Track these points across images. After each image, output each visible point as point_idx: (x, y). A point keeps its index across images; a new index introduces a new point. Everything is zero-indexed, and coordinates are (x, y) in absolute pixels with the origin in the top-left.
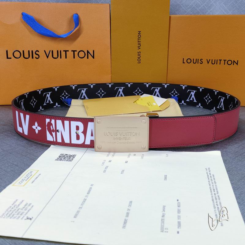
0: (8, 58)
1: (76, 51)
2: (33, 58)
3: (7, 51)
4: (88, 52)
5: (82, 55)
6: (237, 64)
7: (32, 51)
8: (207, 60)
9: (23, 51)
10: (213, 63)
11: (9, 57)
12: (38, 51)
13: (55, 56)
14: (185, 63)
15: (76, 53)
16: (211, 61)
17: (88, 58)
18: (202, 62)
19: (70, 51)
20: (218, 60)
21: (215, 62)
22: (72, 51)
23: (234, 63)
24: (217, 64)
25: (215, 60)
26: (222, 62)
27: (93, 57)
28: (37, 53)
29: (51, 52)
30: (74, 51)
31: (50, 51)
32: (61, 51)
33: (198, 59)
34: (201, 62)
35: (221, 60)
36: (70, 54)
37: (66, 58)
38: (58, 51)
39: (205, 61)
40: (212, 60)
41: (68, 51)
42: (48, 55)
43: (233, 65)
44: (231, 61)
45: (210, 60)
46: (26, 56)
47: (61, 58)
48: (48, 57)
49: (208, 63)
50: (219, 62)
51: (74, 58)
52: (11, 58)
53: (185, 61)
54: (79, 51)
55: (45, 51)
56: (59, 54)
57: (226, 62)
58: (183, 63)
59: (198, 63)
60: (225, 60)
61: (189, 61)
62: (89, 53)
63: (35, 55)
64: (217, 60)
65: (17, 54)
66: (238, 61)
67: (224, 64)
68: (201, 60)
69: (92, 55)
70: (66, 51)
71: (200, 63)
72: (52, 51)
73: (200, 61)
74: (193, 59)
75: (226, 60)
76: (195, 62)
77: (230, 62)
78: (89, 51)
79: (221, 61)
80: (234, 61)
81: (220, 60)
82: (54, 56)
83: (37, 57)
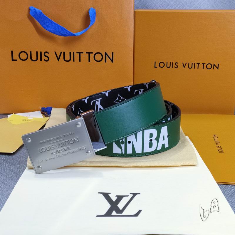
0: (13, 60)
1: (92, 53)
2: (41, 60)
3: (12, 52)
4: (106, 54)
6: (218, 68)
7: (41, 53)
8: (183, 63)
9: (31, 52)
10: (190, 67)
12: (47, 52)
13: (67, 58)
14: (157, 67)
15: (92, 56)
16: (187, 65)
17: (106, 62)
18: (177, 66)
19: (85, 53)
21: (192, 66)
22: (87, 53)
23: (215, 66)
24: (194, 68)
25: (192, 64)
26: (201, 66)
27: (112, 61)
28: (46, 54)
29: (62, 53)
30: (89, 53)
32: (74, 53)
33: (173, 63)
34: (176, 67)
35: (200, 64)
36: (85, 56)
37: (80, 61)
38: (70, 53)
39: (180, 65)
40: (189, 63)
41: (82, 53)
42: (58, 57)
43: (213, 69)
44: (211, 65)
45: (186, 63)
46: (34, 58)
47: (74, 61)
48: (58, 60)
49: (184, 67)
50: (196, 65)
51: (89, 61)
52: (16, 60)
53: (157, 65)
54: (95, 53)
55: (55, 52)
56: (72, 56)
57: (205, 65)
58: (155, 67)
59: (172, 67)
60: (204, 64)
61: (162, 65)
62: (107, 56)
64: (195, 63)
65: (23, 56)
66: (218, 64)
67: (203, 69)
68: (176, 64)
69: (111, 58)
70: (80, 53)
71: (175, 67)
72: (64, 53)
73: (174, 65)
74: (167, 63)
76: (168, 66)
77: (209, 66)
78: (108, 53)
80: (214, 65)
81: (198, 64)
82: (66, 59)
83: (47, 59)
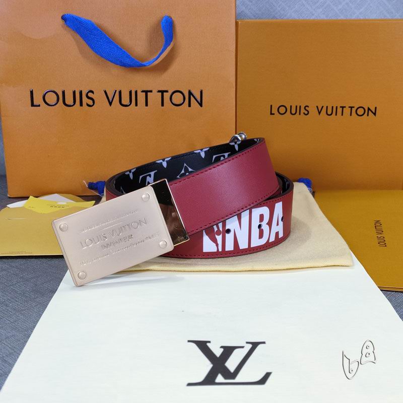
0: (33, 105)
1: (167, 91)
2: (81, 104)
3: (32, 92)
4: (190, 93)
5: (178, 98)
6: (375, 114)
7: (81, 93)
8: (317, 107)
9: (63, 93)
10: (329, 112)
11: (35, 103)
12: (92, 92)
13: (126, 100)
14: (274, 114)
15: (167, 96)
16: (324, 110)
17: (190, 106)
18: (308, 112)
19: (155, 91)
20: (339, 108)
21: (332, 112)
22: (159, 91)
23: (370, 111)
24: (336, 115)
25: (333, 107)
26: (347, 111)
27: (201, 105)
28: (90, 95)
29: (117, 93)
30: (162, 92)
31: (116, 91)
32: (136, 92)
33: (300, 106)
34: (306, 113)
35: (345, 107)
36: (154, 97)
37: (147, 105)
38: (130, 92)
39: (313, 111)
40: (327, 107)
41: (151, 91)
42: (111, 100)
43: (368, 115)
44: (364, 108)
45: (323, 107)
46: (69, 100)
47: (136, 105)
48: (110, 104)
49: (320, 113)
50: (340, 110)
51: (163, 105)
52: (39, 106)
53: (275, 111)
54: (172, 91)
55: (105, 91)
56: (133, 97)
57: (354, 110)
58: (271, 114)
59: (300, 114)
60: (351, 108)
61: (282, 110)
62: (191, 96)
63: (85, 100)
64: (337, 107)
65: (51, 98)
66: (376, 108)
67: (351, 115)
68: (307, 108)
69: (199, 100)
70: (146, 92)
71: (304, 113)
72: (120, 92)
73: (303, 110)
74: (291, 106)
75: (354, 107)
76: (293, 112)
77: (361, 111)
78: (193, 92)
79: (344, 109)
80: (369, 109)
81: (343, 107)
82: (123, 102)
83: (90, 102)
